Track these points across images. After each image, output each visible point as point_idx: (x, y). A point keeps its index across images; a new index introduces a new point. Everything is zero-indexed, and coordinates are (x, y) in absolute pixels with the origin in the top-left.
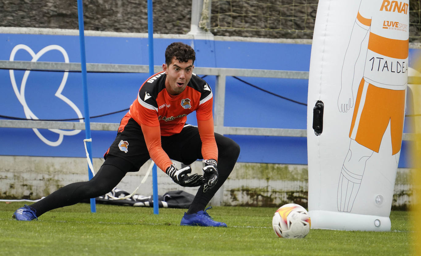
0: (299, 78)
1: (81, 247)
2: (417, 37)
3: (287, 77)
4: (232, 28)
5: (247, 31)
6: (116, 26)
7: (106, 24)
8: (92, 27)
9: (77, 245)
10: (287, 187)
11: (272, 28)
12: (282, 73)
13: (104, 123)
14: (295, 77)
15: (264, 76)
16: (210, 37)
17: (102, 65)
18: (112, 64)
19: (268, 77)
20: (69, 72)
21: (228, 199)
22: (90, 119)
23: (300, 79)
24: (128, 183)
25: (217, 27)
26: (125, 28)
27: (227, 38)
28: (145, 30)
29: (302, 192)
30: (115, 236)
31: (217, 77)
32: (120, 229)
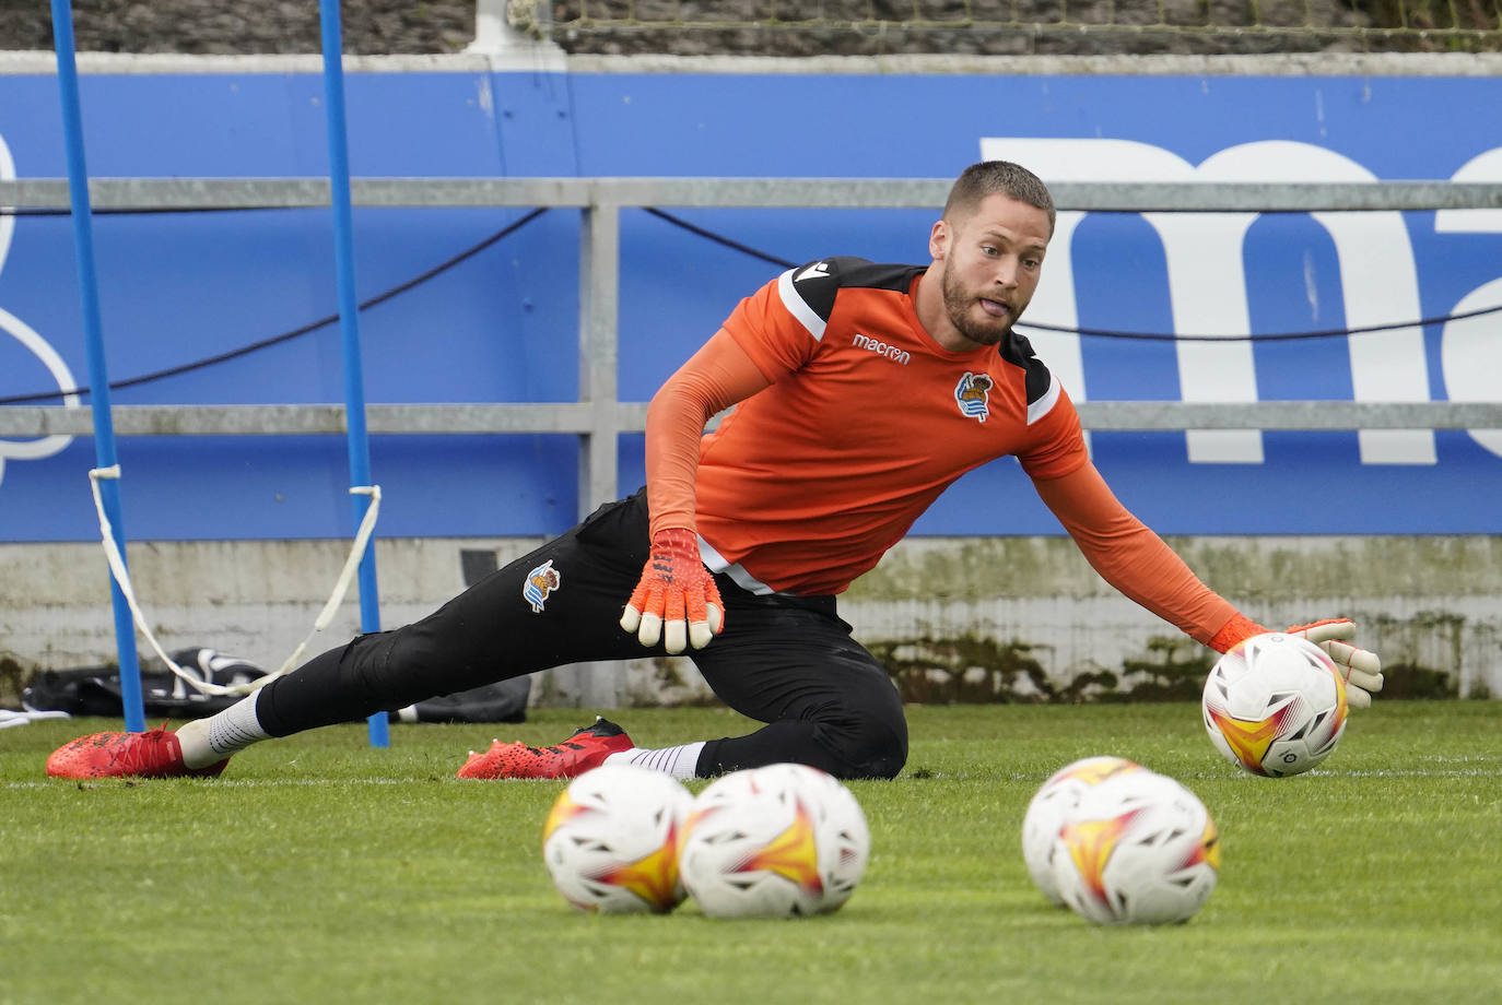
0: (899, 204)
1: (128, 875)
2: (1337, 31)
3: (854, 204)
4: (634, 24)
5: (687, 35)
6: (185, 33)
7: (147, 29)
8: (92, 40)
9: (108, 869)
10: (870, 628)
11: (783, 17)
12: (832, 187)
13: (157, 408)
14: (885, 203)
15: (768, 204)
16: (553, 61)
17: (143, 185)
18: (183, 180)
19: (780, 203)
20: (18, 214)
21: (644, 680)
22: (110, 393)
23: (905, 210)
24: (259, 633)
25: (576, 23)
26: (218, 41)
27: (617, 63)
28: (295, 42)
29: (926, 641)
30: (247, 831)
31: (587, 212)
32: (264, 805)
